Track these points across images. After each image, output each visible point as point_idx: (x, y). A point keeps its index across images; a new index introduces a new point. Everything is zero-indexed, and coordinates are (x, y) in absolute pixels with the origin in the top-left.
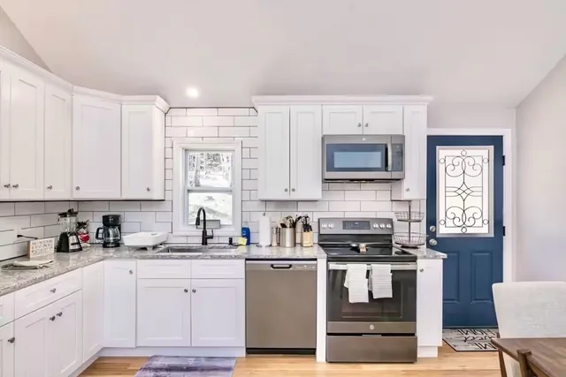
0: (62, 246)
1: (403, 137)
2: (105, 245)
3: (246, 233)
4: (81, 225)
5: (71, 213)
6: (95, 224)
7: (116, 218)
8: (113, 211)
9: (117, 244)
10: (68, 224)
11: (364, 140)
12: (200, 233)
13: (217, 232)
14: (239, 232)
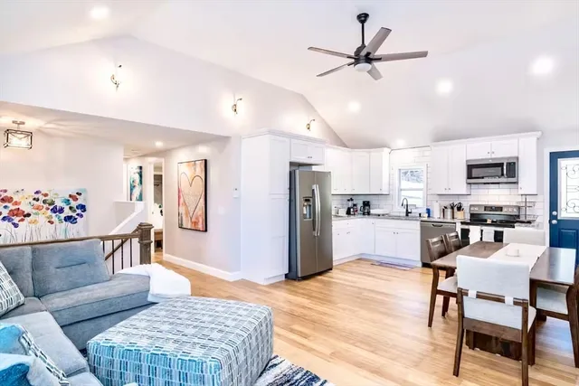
0: (348, 213)
1: (517, 158)
2: (364, 214)
3: (428, 211)
4: (355, 205)
5: (352, 200)
6: (360, 205)
7: (368, 202)
8: (366, 199)
9: (369, 214)
10: (350, 204)
11: (491, 162)
12: (405, 210)
13: (413, 211)
14: (425, 211)
